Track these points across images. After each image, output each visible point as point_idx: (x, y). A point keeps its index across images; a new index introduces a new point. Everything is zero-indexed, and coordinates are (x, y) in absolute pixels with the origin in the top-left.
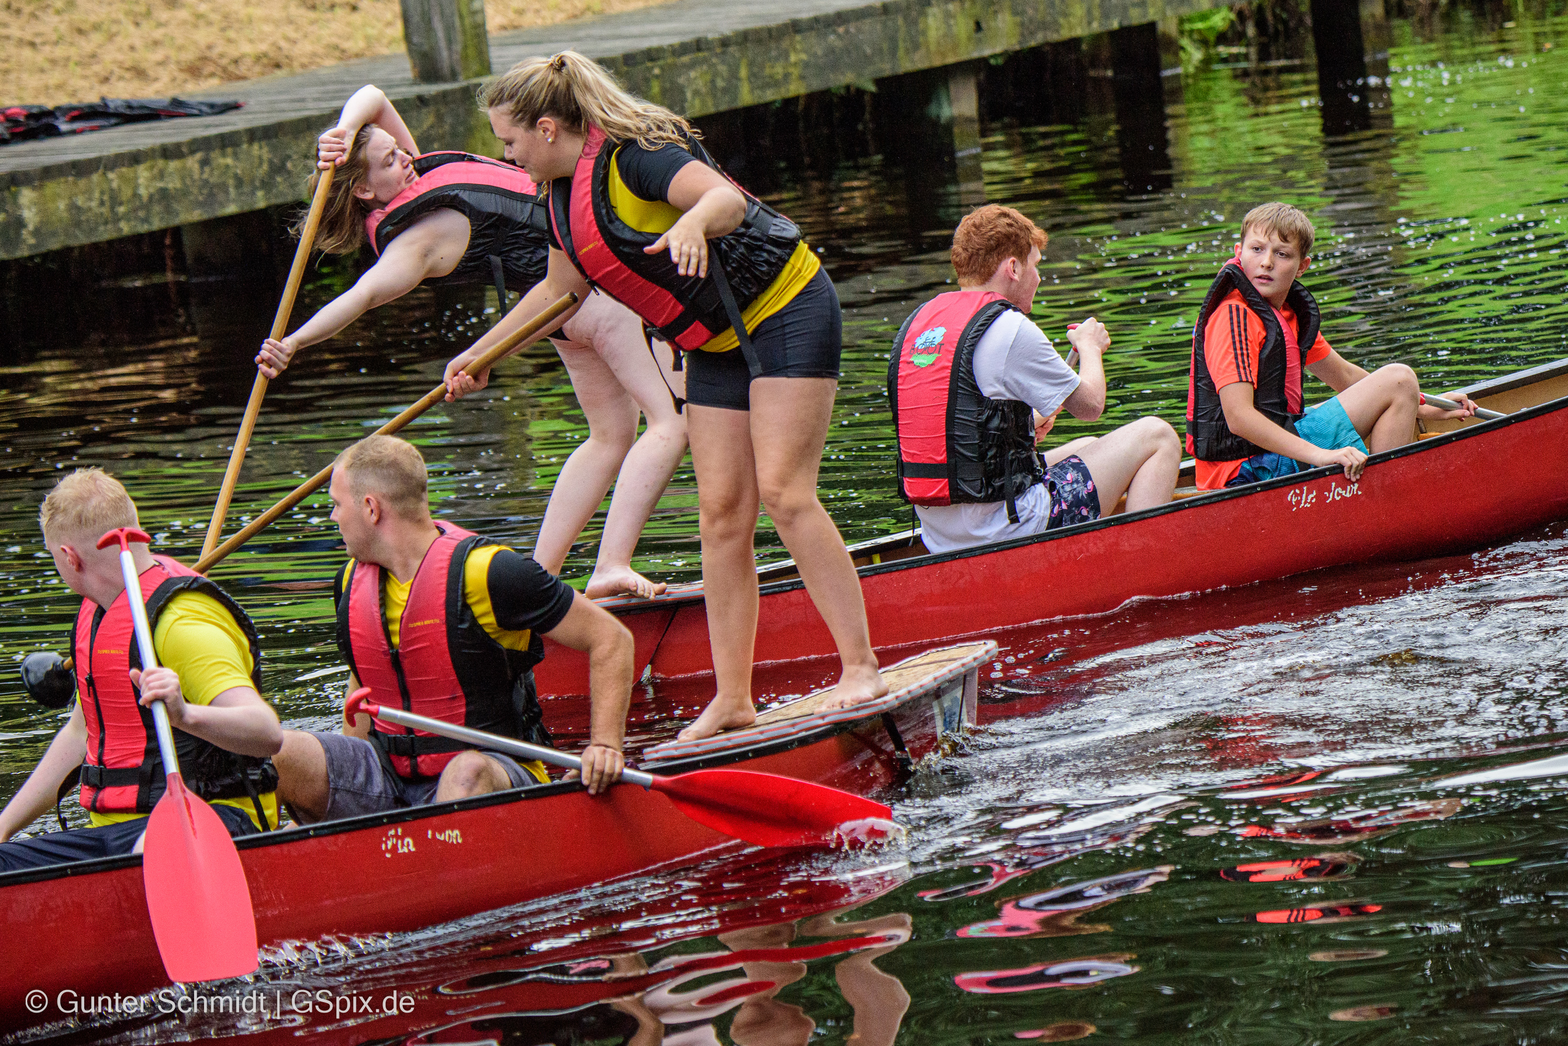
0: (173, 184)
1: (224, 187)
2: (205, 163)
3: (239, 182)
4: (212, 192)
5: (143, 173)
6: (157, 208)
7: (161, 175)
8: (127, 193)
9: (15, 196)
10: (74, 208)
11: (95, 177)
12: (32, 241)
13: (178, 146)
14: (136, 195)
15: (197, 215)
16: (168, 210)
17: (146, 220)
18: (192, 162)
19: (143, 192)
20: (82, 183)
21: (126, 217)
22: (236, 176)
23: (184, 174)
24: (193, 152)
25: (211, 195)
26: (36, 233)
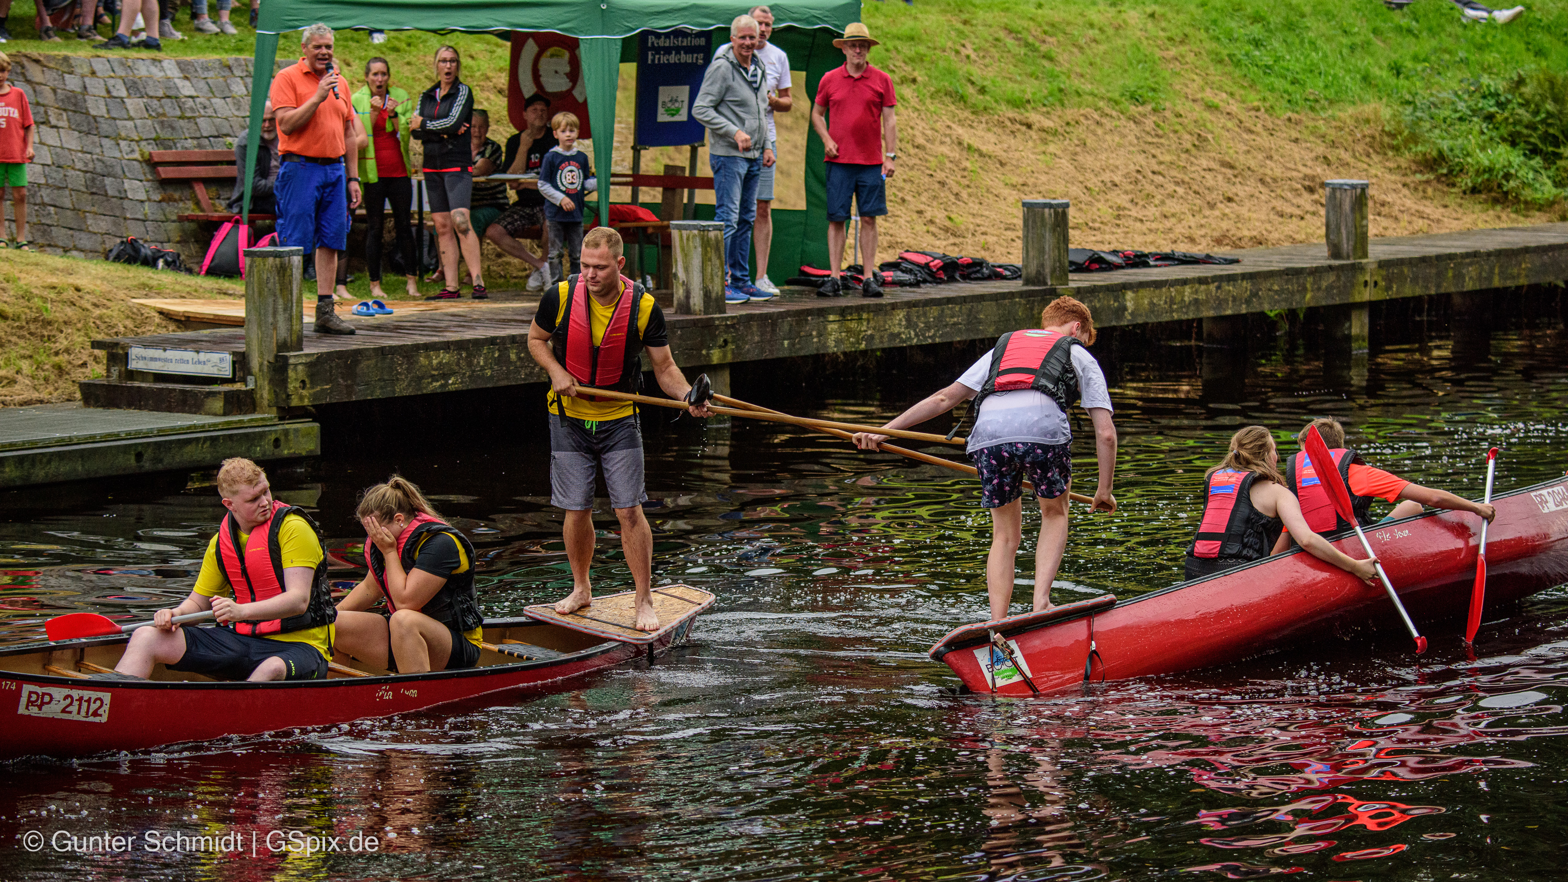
0: (1202, 297)
1: (1226, 301)
2: (1218, 288)
3: (1234, 299)
4: (1221, 303)
5: (1187, 290)
6: (1192, 308)
7: (1196, 292)
8: (1178, 298)
9: (1124, 295)
10: (1151, 303)
11: (1164, 290)
12: (1129, 318)
13: (1206, 278)
14: (1183, 300)
15: (1211, 313)
16: (1198, 309)
17: (1186, 313)
18: (1212, 287)
19: (1186, 299)
20: (1157, 292)
21: (1176, 311)
22: (1233, 296)
23: (1208, 292)
24: (1213, 282)
25: (1220, 304)
26: (1132, 314)
